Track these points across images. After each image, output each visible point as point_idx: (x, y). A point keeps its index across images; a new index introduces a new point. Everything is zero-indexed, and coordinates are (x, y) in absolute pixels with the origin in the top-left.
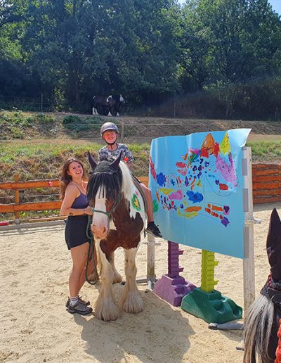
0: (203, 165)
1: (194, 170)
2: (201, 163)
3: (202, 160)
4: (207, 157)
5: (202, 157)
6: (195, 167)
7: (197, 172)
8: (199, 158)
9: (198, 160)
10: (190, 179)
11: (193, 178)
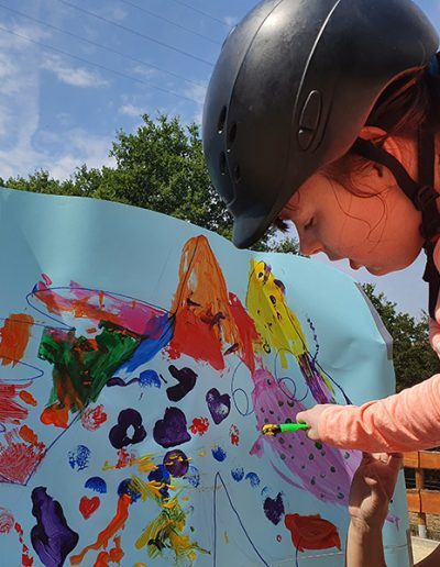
0: (193, 405)
1: (118, 438)
2: (175, 394)
3: (187, 380)
4: (219, 364)
5: (185, 361)
6: (130, 417)
7: (150, 451)
8: (160, 362)
9: (151, 377)
10: (88, 507)
11: (109, 502)
